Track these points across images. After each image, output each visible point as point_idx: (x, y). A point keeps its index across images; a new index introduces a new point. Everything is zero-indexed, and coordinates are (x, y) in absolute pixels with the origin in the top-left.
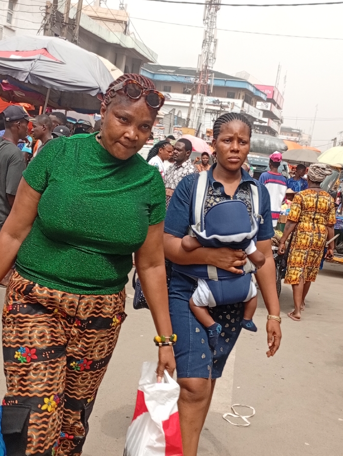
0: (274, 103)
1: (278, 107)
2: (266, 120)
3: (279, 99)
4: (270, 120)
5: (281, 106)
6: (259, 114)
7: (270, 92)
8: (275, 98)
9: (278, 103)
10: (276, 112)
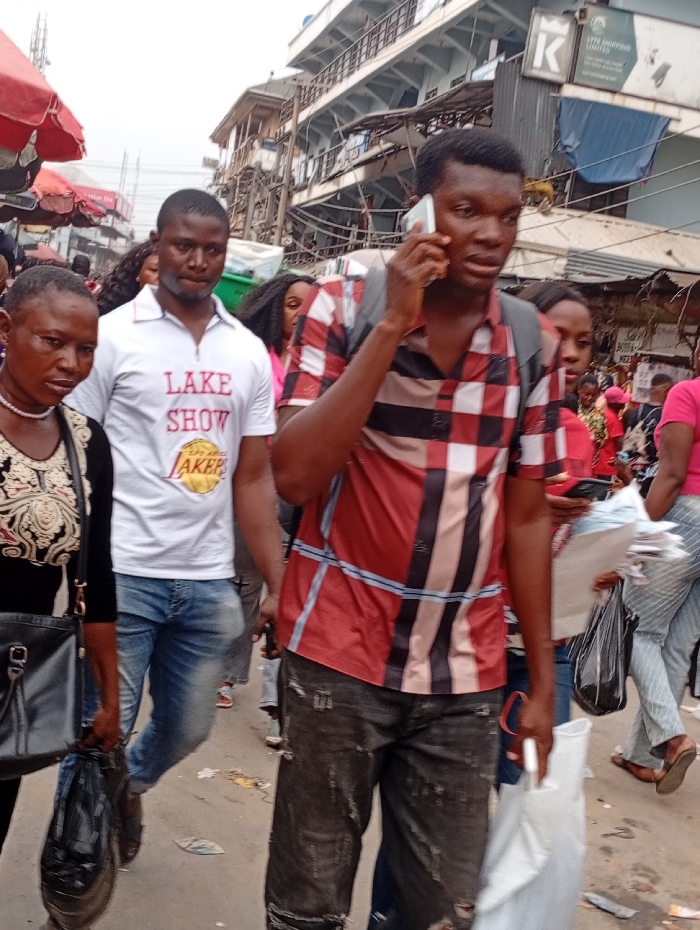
0: (117, 215)
1: (124, 219)
2: (105, 241)
3: (125, 208)
4: (112, 241)
5: (128, 218)
6: (96, 234)
7: (111, 200)
8: (119, 208)
9: (124, 214)
10: (120, 227)
